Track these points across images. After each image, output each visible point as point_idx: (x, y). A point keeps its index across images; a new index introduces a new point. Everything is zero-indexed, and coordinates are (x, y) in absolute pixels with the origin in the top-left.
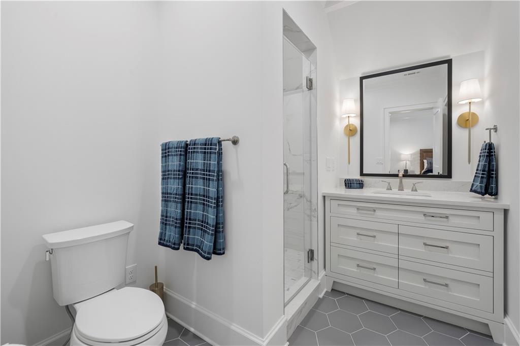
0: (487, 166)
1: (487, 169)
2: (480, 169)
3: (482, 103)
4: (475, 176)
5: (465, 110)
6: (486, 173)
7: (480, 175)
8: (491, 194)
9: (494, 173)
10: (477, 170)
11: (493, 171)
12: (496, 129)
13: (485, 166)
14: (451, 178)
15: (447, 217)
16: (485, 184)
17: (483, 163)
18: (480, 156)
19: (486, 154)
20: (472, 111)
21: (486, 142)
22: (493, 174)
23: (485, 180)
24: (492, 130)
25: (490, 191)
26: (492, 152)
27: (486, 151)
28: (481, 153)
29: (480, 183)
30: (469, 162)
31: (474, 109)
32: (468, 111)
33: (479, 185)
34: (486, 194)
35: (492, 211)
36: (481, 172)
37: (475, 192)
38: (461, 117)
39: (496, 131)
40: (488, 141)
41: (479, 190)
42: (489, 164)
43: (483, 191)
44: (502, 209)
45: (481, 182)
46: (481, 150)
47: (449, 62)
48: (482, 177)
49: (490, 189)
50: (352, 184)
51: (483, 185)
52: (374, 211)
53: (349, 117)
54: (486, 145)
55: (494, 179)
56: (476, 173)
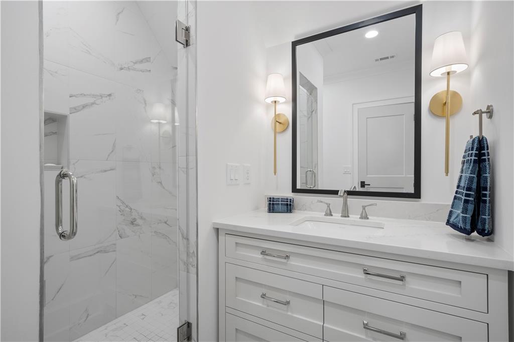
0: (475, 180)
1: (474, 186)
2: (462, 184)
3: (467, 74)
4: (455, 198)
5: (441, 87)
6: (473, 193)
7: (464, 198)
8: (482, 233)
9: (487, 193)
10: (458, 187)
11: (485, 189)
12: (490, 112)
13: (471, 180)
14: (420, 198)
15: (402, 279)
16: (471, 213)
17: (468, 175)
18: (463, 163)
19: (473, 158)
20: (451, 89)
21: (474, 137)
22: (485, 195)
23: (471, 207)
24: (484, 115)
25: (480, 226)
26: (484, 155)
27: (474, 152)
28: (464, 157)
29: (463, 212)
30: (447, 172)
31: (455, 86)
32: (446, 89)
33: (462, 215)
34: (473, 231)
35: (485, 272)
36: (465, 192)
37: (454, 226)
38: (435, 99)
39: (490, 117)
40: (476, 134)
41: (461, 225)
42: (479, 175)
43: (468, 227)
44: (505, 270)
45: (465, 211)
46: (466, 152)
47: (417, 10)
48: (466, 201)
49: (479, 224)
50: (275, 206)
51: (469, 216)
52: (287, 257)
53: (275, 102)
54: (473, 141)
55: (488, 205)
56: (457, 192)
